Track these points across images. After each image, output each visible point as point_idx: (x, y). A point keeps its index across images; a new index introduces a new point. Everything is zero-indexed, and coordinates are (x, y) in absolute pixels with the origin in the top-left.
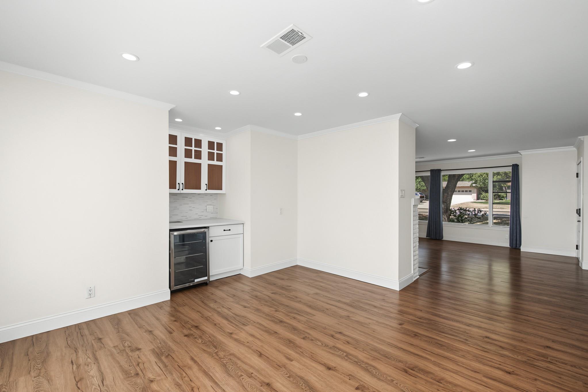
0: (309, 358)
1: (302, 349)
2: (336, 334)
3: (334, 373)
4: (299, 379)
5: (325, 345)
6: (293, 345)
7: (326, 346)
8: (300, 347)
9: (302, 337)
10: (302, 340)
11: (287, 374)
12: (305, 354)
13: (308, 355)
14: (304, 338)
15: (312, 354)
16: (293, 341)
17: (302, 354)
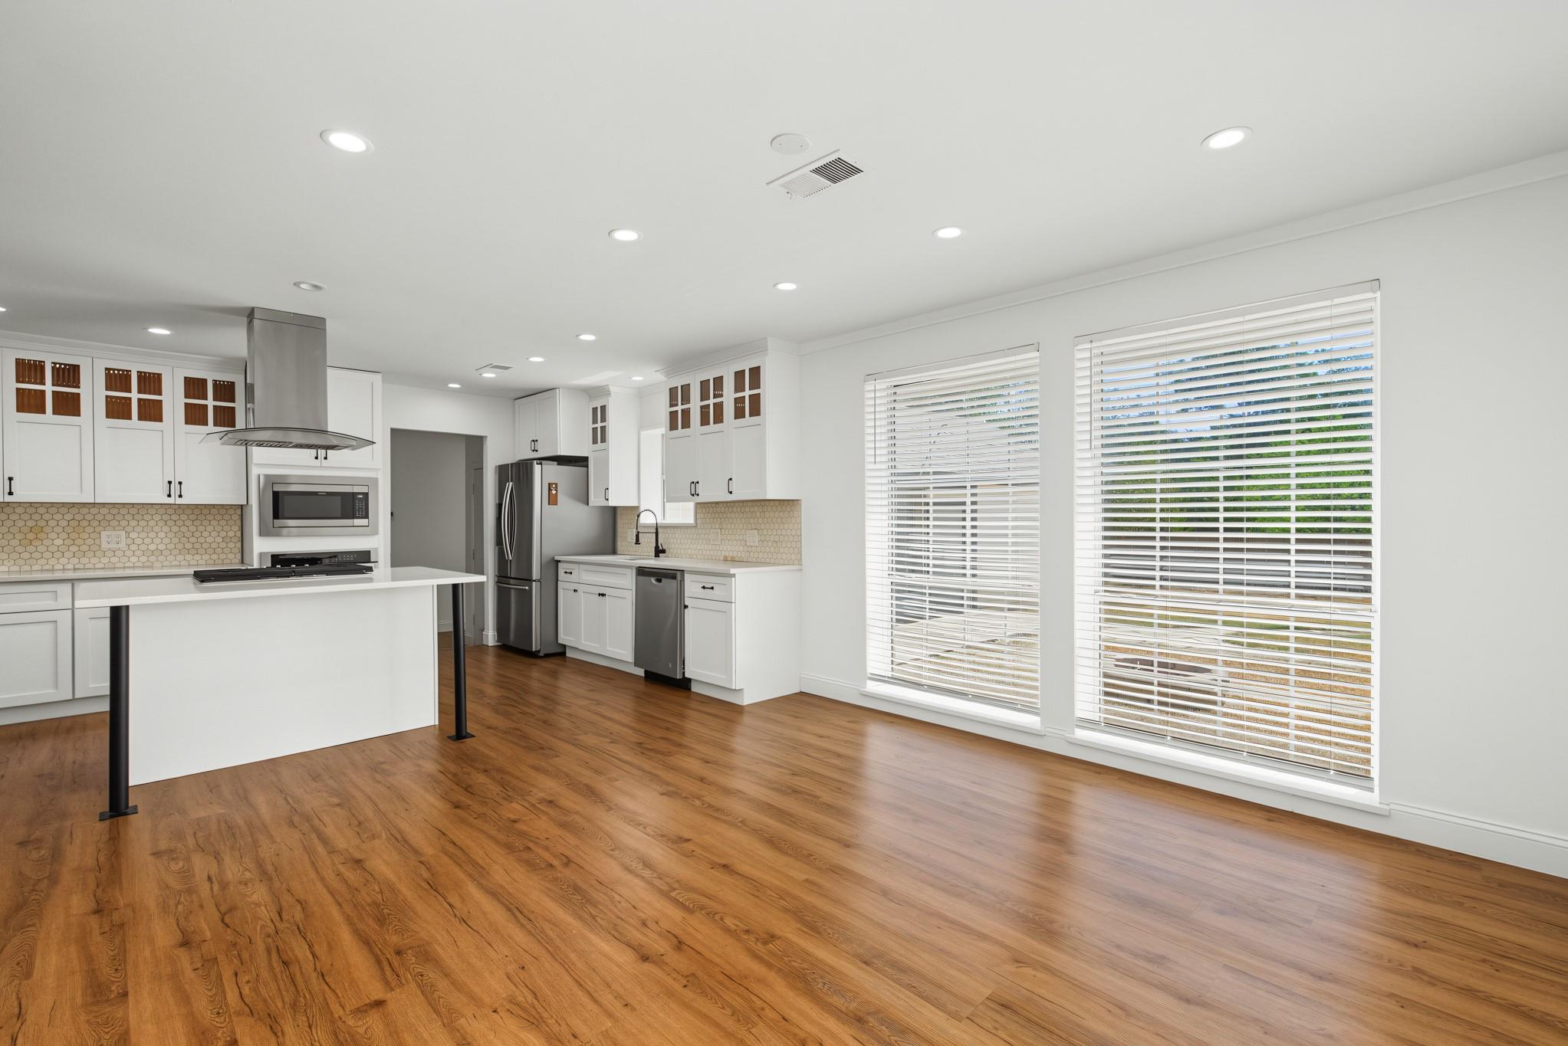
0: (764, 886)
1: (782, 907)
2: (662, 951)
3: (716, 859)
4: (790, 852)
5: (713, 918)
6: (806, 917)
7: (713, 913)
8: (786, 910)
9: (778, 942)
10: (778, 932)
11: (815, 859)
12: (773, 894)
13: (770, 892)
14: (773, 937)
15: (757, 894)
16: (805, 929)
17: (783, 895)
